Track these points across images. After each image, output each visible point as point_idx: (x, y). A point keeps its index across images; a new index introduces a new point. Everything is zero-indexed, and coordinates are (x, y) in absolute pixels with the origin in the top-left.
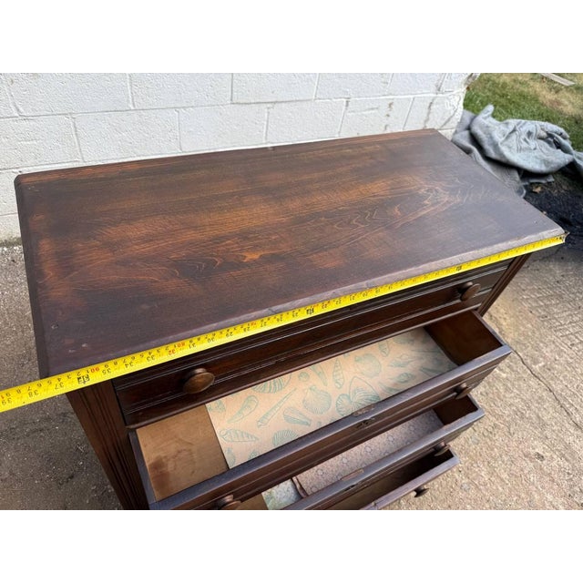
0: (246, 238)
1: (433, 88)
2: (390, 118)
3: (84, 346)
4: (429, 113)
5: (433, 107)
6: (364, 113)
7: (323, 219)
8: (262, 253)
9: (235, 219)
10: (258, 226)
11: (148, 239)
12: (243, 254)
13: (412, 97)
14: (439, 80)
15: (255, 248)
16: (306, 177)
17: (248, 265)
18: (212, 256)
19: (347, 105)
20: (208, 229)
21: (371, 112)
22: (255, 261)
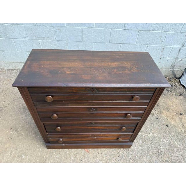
1: (181, 45)
2: (163, 53)
4: (179, 53)
5: (181, 51)
6: (153, 50)
8: (71, 72)
10: (75, 67)
12: (67, 72)
13: (172, 47)
14: (183, 42)
16: (96, 59)
19: (147, 47)
21: (156, 50)
22: (68, 74)
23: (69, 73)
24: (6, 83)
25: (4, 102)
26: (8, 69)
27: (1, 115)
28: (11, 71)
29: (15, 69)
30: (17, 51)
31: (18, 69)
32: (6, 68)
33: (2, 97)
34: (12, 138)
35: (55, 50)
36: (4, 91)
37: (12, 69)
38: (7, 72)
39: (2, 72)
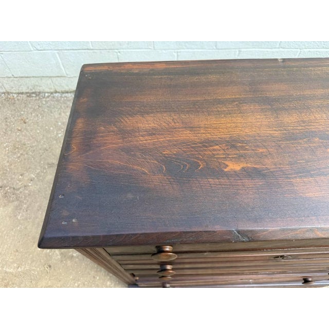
0: (233, 146)
3: (74, 221)
7: (317, 139)
8: (245, 165)
9: (229, 125)
10: (249, 136)
11: (152, 133)
12: (227, 163)
15: (239, 158)
16: (307, 92)
17: (227, 175)
18: (198, 158)
20: (202, 131)
22: (236, 174)
23: (237, 167)
24: (20, 129)
25: (21, 175)
26: (19, 93)
27: (21, 209)
28: (25, 96)
29: (33, 93)
30: (32, 49)
31: (40, 93)
32: (15, 92)
33: (16, 163)
34: (52, 266)
35: (158, 66)
36: (18, 148)
37: (28, 93)
38: (18, 99)
39: (7, 99)
